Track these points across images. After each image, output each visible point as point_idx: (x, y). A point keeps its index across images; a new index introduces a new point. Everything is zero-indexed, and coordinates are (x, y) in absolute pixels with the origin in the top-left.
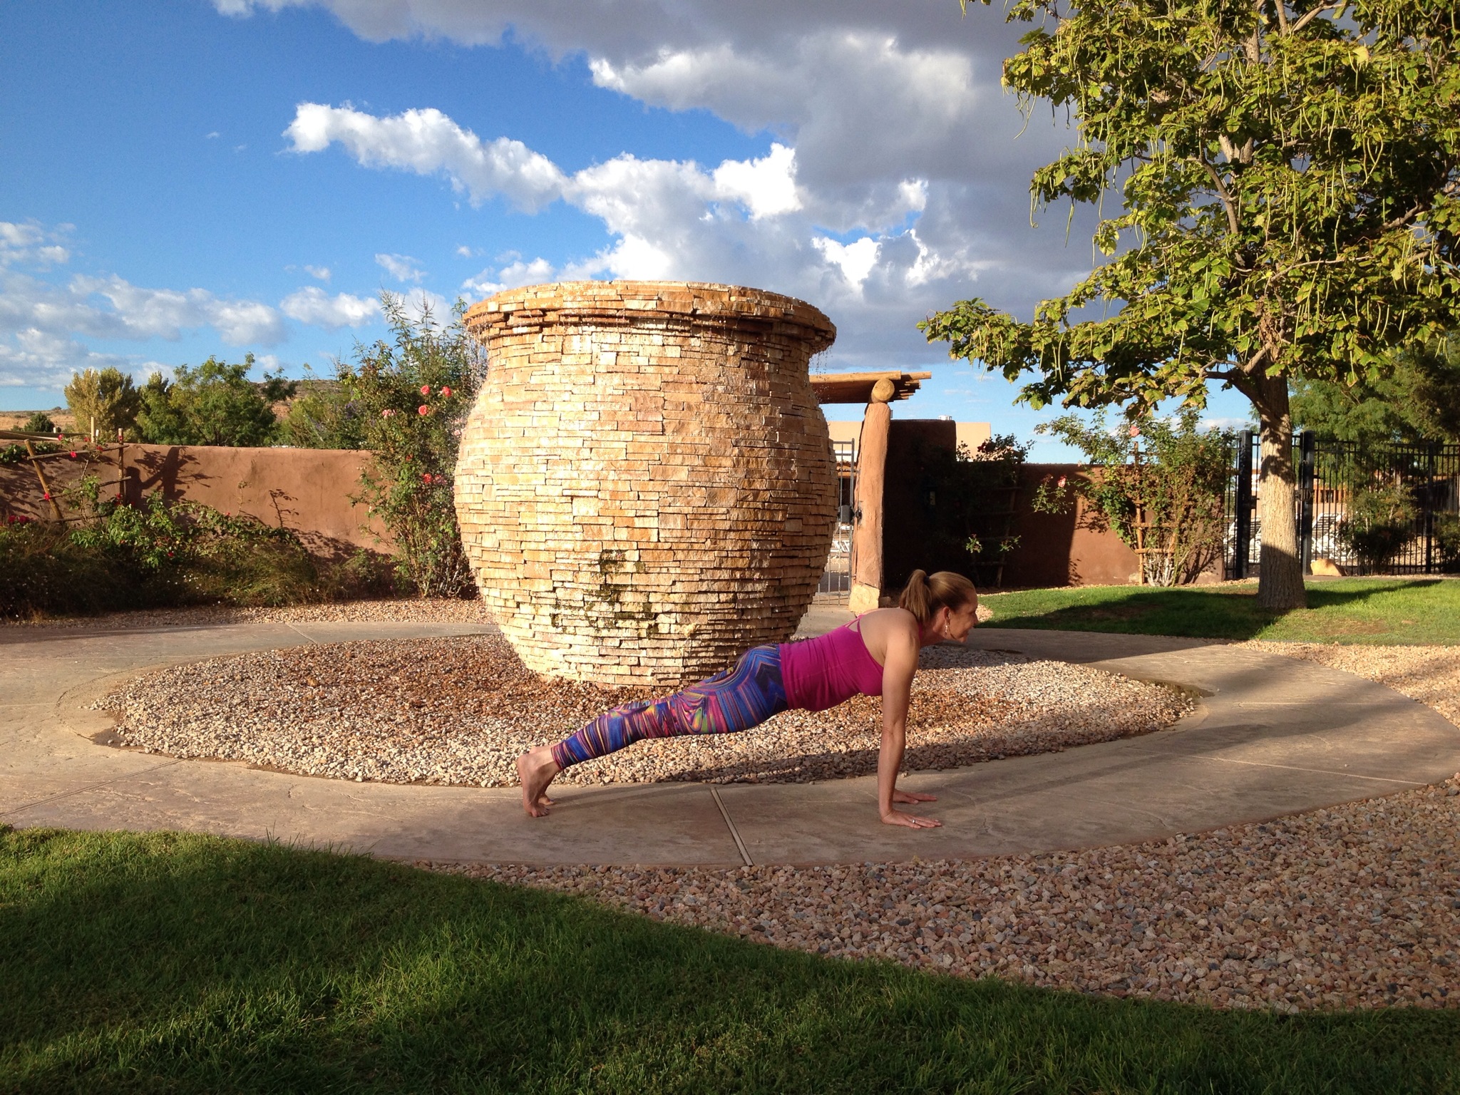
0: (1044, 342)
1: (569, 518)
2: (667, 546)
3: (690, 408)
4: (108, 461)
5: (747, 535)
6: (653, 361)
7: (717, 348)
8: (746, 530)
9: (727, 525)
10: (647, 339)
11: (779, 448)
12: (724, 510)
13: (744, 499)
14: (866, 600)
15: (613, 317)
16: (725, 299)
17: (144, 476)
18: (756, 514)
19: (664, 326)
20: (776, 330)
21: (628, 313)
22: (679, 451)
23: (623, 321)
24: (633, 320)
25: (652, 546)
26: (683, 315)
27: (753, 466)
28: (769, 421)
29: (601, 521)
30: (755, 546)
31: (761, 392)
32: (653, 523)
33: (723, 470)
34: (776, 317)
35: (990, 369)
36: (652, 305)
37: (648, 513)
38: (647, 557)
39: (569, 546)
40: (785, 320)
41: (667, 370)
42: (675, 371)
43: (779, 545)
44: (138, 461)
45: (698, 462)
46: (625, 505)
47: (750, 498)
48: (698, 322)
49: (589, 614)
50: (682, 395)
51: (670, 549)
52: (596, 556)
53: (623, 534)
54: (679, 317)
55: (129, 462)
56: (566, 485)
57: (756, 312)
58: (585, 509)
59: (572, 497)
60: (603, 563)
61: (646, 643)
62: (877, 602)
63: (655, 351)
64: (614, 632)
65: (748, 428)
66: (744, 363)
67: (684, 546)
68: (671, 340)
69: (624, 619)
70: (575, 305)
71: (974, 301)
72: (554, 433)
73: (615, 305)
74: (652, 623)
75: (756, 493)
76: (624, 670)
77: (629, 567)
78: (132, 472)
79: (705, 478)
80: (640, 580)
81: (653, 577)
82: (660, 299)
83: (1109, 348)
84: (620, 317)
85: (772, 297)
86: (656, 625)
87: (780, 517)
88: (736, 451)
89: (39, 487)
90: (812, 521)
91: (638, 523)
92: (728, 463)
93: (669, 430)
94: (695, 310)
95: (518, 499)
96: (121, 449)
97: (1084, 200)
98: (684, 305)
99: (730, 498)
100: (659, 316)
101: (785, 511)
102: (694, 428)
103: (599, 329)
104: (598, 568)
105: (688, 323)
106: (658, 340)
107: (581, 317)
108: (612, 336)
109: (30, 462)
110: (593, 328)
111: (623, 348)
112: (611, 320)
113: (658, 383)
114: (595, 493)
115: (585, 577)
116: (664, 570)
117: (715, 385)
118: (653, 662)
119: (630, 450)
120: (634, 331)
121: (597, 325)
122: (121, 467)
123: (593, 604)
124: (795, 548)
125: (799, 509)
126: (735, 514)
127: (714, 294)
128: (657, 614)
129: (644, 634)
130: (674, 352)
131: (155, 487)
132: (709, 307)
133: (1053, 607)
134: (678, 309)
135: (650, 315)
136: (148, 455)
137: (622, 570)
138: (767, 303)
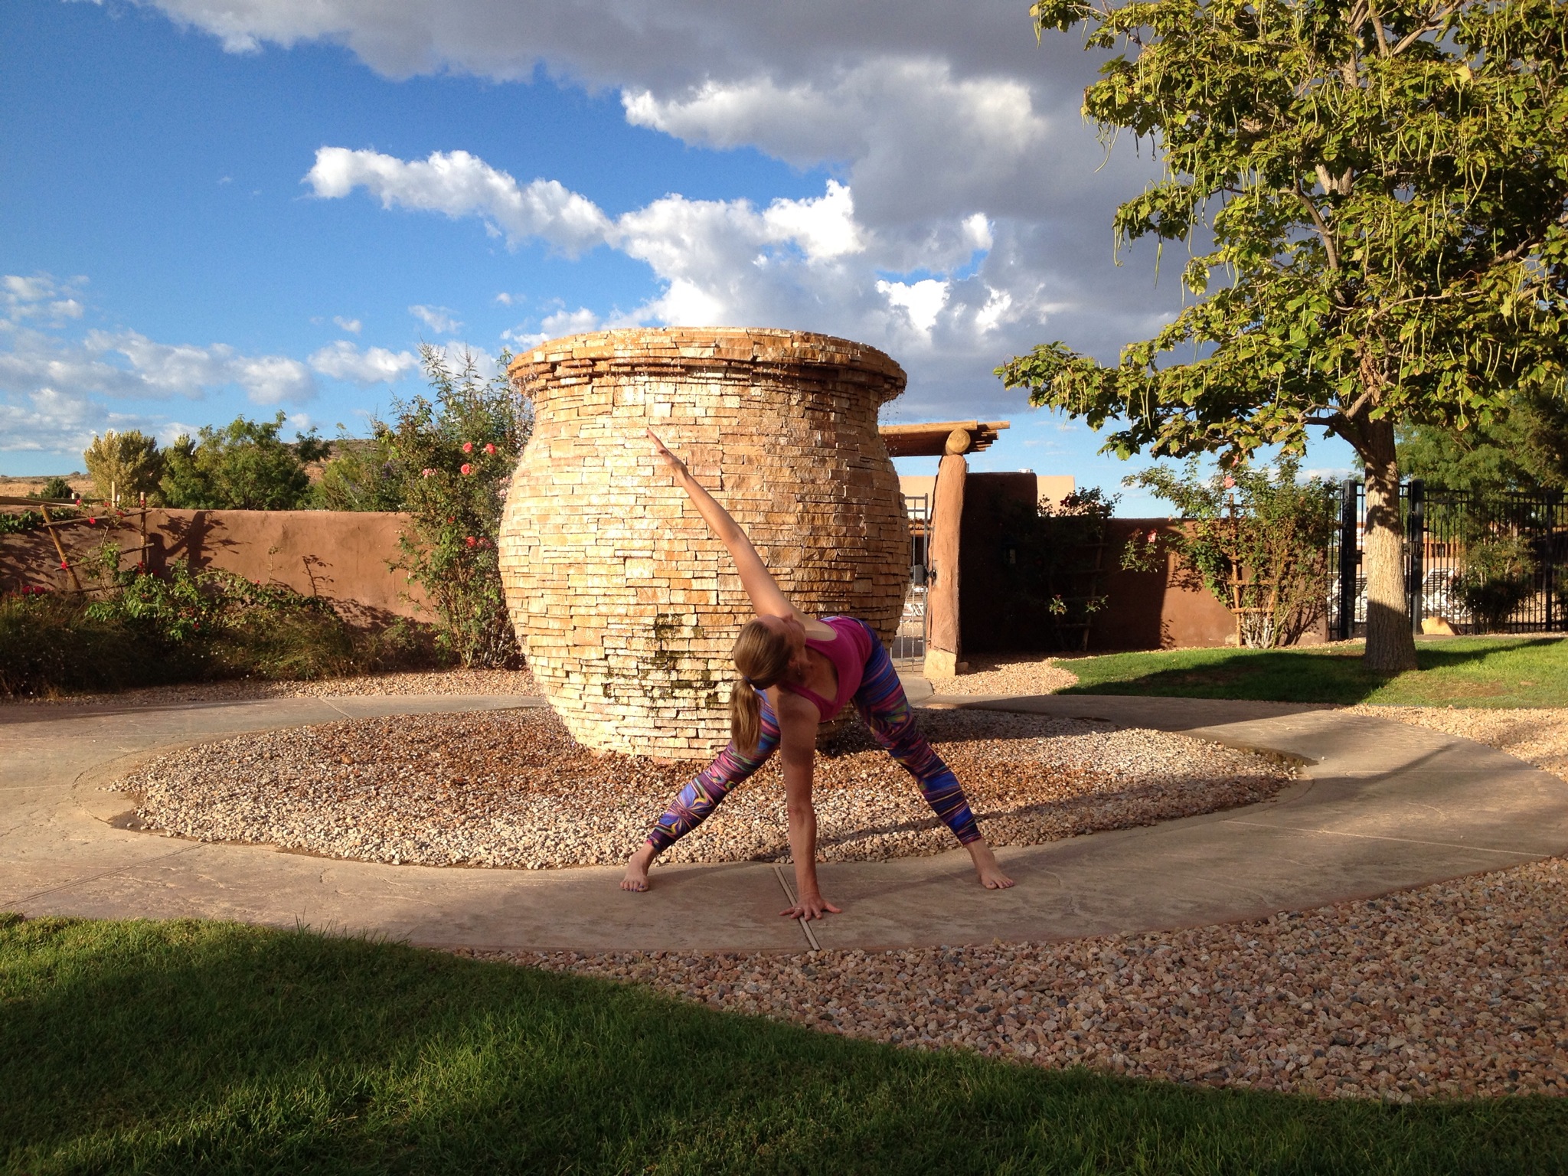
0: (1130, 387)
1: (621, 581)
2: (727, 609)
3: (750, 461)
4: (130, 527)
5: (813, 597)
6: (711, 412)
7: (780, 398)
8: (812, 591)
9: (791, 586)
10: (705, 390)
11: (846, 503)
12: (788, 570)
13: (810, 558)
14: (942, 666)
15: (668, 365)
16: (787, 345)
17: (169, 542)
18: (822, 574)
19: (720, 375)
20: (843, 377)
21: (683, 362)
22: (739, 507)
23: (678, 369)
24: (690, 369)
25: (711, 609)
26: (743, 362)
27: (818, 523)
28: (836, 474)
29: (656, 583)
30: (821, 608)
31: (825, 444)
32: (712, 585)
33: (786, 527)
34: (841, 364)
35: (1073, 417)
36: (709, 353)
37: (706, 574)
38: (705, 621)
39: (622, 610)
40: (851, 367)
41: (725, 421)
42: (735, 422)
43: (847, 607)
44: (161, 527)
45: (760, 519)
46: (682, 565)
47: (816, 557)
48: (760, 370)
49: (644, 683)
50: (743, 448)
51: (730, 612)
52: (651, 621)
53: (679, 597)
54: (738, 365)
55: (152, 528)
56: (618, 545)
57: (821, 358)
58: (639, 571)
59: (625, 558)
60: (658, 628)
61: (704, 714)
62: (953, 669)
63: (714, 401)
64: (670, 703)
65: (813, 482)
66: (809, 413)
67: (745, 609)
68: (730, 390)
69: (681, 688)
70: (628, 354)
71: (1055, 344)
72: (605, 490)
73: (669, 353)
74: (711, 691)
75: (822, 551)
76: (681, 742)
77: (687, 632)
78: (156, 538)
79: (767, 536)
80: (698, 646)
81: (712, 642)
82: (717, 346)
83: (1200, 392)
84: (675, 366)
85: (839, 343)
86: (716, 694)
87: (848, 577)
88: (801, 506)
89: (55, 556)
90: (882, 580)
91: (696, 585)
92: (792, 519)
93: (728, 485)
94: (755, 358)
95: (567, 561)
96: (143, 514)
97: (1172, 238)
98: (743, 352)
99: (795, 557)
100: (717, 364)
101: (853, 570)
102: (755, 482)
103: (653, 379)
104: (653, 634)
105: (746, 371)
106: (715, 389)
107: (633, 366)
108: (665, 386)
109: (45, 530)
110: (646, 378)
111: (677, 399)
112: (665, 369)
113: (716, 435)
114: (649, 554)
115: (639, 644)
116: (724, 635)
117: (777, 437)
118: (714, 734)
119: (686, 507)
120: (690, 380)
121: (651, 374)
122: (144, 534)
123: (647, 672)
124: (864, 609)
125: (869, 568)
126: (799, 575)
127: (775, 340)
128: (716, 683)
129: (702, 703)
130: (733, 402)
131: (179, 554)
132: (770, 354)
133: (1144, 671)
134: (736, 357)
135: (707, 363)
136: (172, 520)
137: (678, 635)
138: (832, 348)
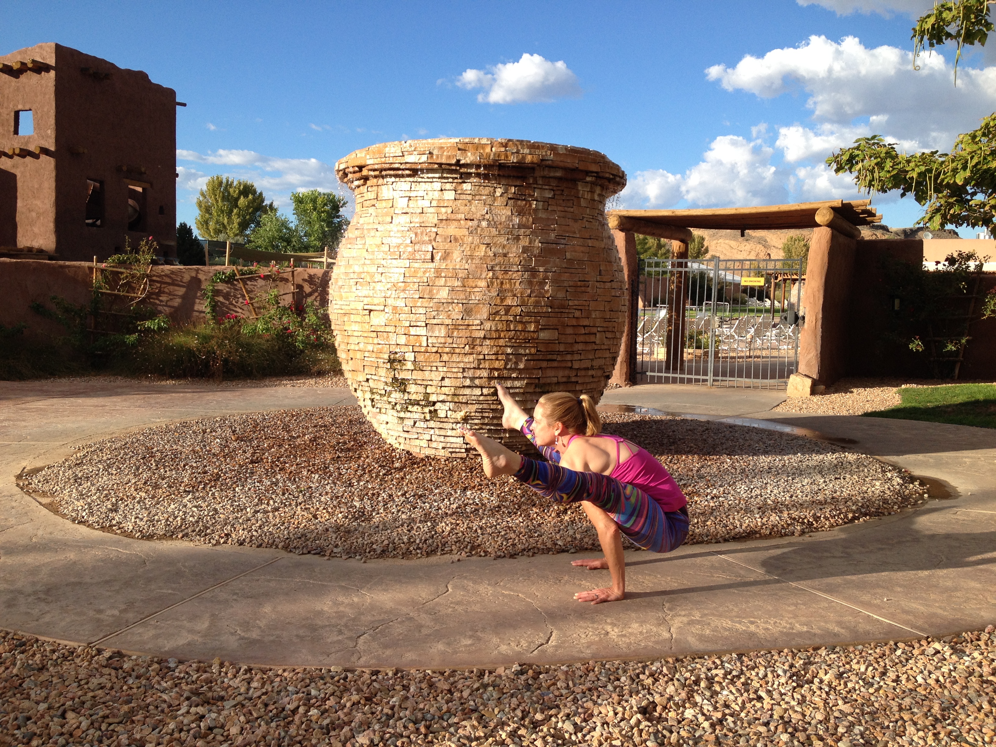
0: (917, 170)
1: (367, 327)
2: (434, 350)
3: (456, 240)
5: (501, 342)
6: (434, 203)
7: (487, 191)
8: (499, 338)
9: (481, 334)
10: (428, 186)
11: (533, 272)
12: (478, 322)
13: (497, 313)
14: (800, 387)
15: (398, 169)
16: (488, 150)
17: (307, 289)
18: (508, 325)
19: (437, 175)
20: (538, 174)
21: (408, 166)
22: (443, 275)
23: (407, 172)
24: (414, 172)
25: (423, 349)
26: (450, 165)
27: (507, 286)
28: (525, 250)
29: (388, 329)
30: (509, 351)
31: (520, 226)
32: (422, 331)
33: (476, 289)
36: (424, 158)
37: (419, 324)
38: (420, 358)
39: (370, 348)
41: (443, 210)
42: (450, 210)
43: (533, 351)
44: (304, 280)
45: (457, 283)
46: (403, 317)
47: (502, 312)
49: (390, 400)
50: (452, 230)
51: (437, 352)
52: (386, 356)
53: (402, 340)
55: (299, 280)
56: (366, 301)
58: (378, 320)
59: (370, 311)
60: (391, 361)
61: (432, 424)
63: (437, 195)
64: (408, 415)
65: (505, 255)
66: (511, 202)
67: (447, 350)
68: (448, 186)
69: (413, 405)
70: (376, 161)
71: (874, 137)
72: (362, 262)
73: (400, 160)
74: (432, 408)
75: (508, 309)
77: (409, 366)
78: (300, 287)
79: (462, 296)
80: (417, 375)
81: (427, 373)
82: (430, 153)
84: (403, 170)
85: (534, 146)
86: (436, 411)
87: (532, 327)
88: (491, 274)
90: (569, 331)
91: (413, 331)
92: (483, 284)
93: (437, 257)
94: (458, 161)
95: (342, 312)
96: (293, 272)
98: (449, 157)
99: (484, 313)
100: (431, 167)
101: (537, 322)
102: (456, 255)
103: (397, 179)
104: (388, 366)
105: (455, 172)
106: (437, 185)
107: (381, 170)
108: (404, 185)
109: (237, 280)
110: (393, 179)
111: (413, 194)
112: (400, 172)
113: (435, 221)
114: (382, 308)
115: (382, 372)
116: (434, 369)
117: (479, 221)
118: (442, 439)
119: (407, 275)
120: (420, 180)
121: (396, 176)
122: (293, 285)
123: (390, 392)
124: (552, 352)
125: (554, 321)
126: (488, 325)
127: (478, 147)
128: (434, 403)
129: (428, 417)
130: (450, 195)
131: (313, 297)
132: (469, 158)
134: (444, 161)
135: (425, 166)
136: (310, 276)
137: (404, 368)
